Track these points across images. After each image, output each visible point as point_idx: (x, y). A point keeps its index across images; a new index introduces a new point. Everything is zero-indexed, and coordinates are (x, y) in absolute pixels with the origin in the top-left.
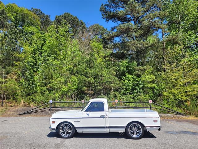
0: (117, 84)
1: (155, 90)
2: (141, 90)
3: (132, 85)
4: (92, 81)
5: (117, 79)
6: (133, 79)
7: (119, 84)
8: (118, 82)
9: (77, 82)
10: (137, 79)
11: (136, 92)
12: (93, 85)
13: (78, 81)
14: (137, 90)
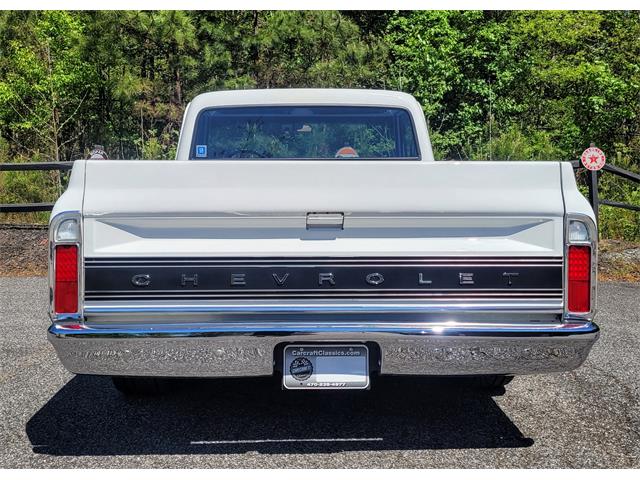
0: (352, 59)
1: (595, 99)
2: (509, 104)
3: (448, 67)
4: (179, 35)
5: (356, 28)
6: (455, 32)
7: (368, 59)
8: (360, 50)
9: (76, 42)
10: (483, 32)
11: (475, 118)
12: (193, 62)
13: (85, 32)
14: (481, 99)
